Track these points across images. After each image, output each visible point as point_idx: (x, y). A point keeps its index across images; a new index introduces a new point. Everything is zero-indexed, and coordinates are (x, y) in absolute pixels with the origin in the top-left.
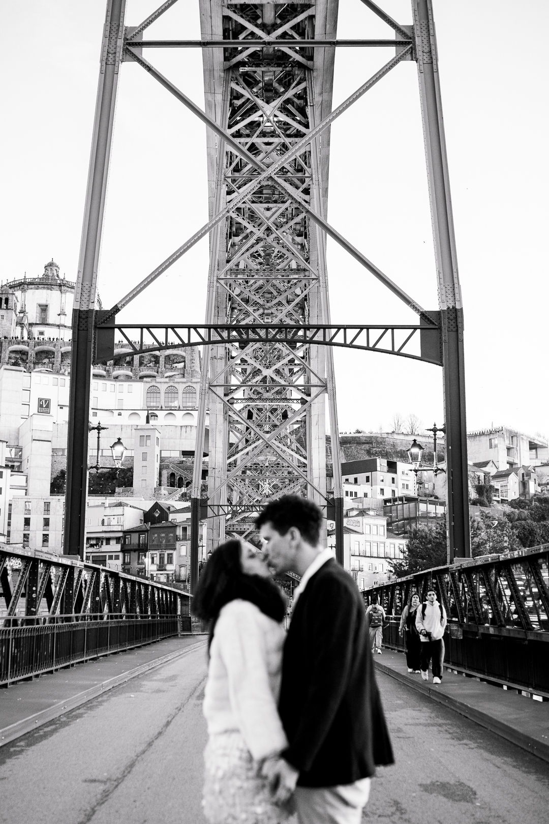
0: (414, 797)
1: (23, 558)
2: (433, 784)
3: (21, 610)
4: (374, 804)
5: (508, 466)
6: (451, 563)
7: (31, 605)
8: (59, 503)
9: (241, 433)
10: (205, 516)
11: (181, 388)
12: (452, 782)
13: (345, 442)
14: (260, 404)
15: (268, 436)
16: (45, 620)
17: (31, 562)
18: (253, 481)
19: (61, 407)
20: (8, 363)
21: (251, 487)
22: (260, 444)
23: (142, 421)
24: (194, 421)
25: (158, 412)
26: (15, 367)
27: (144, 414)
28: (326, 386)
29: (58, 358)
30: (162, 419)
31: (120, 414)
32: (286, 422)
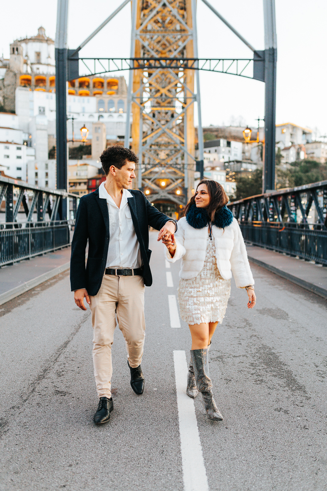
0: (255, 317)
1: (34, 190)
2: (264, 309)
4: (234, 321)
5: (290, 144)
6: (265, 192)
7: (40, 215)
8: (53, 164)
9: (149, 125)
11: (116, 101)
12: (274, 308)
13: (205, 130)
14: (159, 109)
15: (163, 127)
17: (38, 193)
18: (155, 151)
19: (52, 111)
20: (20, 86)
21: (155, 155)
22: (160, 131)
23: (95, 119)
24: (124, 119)
25: (104, 114)
26: (24, 88)
27: (96, 115)
28: (196, 98)
29: (48, 83)
30: (106, 118)
31: (83, 115)
32: (173, 119)
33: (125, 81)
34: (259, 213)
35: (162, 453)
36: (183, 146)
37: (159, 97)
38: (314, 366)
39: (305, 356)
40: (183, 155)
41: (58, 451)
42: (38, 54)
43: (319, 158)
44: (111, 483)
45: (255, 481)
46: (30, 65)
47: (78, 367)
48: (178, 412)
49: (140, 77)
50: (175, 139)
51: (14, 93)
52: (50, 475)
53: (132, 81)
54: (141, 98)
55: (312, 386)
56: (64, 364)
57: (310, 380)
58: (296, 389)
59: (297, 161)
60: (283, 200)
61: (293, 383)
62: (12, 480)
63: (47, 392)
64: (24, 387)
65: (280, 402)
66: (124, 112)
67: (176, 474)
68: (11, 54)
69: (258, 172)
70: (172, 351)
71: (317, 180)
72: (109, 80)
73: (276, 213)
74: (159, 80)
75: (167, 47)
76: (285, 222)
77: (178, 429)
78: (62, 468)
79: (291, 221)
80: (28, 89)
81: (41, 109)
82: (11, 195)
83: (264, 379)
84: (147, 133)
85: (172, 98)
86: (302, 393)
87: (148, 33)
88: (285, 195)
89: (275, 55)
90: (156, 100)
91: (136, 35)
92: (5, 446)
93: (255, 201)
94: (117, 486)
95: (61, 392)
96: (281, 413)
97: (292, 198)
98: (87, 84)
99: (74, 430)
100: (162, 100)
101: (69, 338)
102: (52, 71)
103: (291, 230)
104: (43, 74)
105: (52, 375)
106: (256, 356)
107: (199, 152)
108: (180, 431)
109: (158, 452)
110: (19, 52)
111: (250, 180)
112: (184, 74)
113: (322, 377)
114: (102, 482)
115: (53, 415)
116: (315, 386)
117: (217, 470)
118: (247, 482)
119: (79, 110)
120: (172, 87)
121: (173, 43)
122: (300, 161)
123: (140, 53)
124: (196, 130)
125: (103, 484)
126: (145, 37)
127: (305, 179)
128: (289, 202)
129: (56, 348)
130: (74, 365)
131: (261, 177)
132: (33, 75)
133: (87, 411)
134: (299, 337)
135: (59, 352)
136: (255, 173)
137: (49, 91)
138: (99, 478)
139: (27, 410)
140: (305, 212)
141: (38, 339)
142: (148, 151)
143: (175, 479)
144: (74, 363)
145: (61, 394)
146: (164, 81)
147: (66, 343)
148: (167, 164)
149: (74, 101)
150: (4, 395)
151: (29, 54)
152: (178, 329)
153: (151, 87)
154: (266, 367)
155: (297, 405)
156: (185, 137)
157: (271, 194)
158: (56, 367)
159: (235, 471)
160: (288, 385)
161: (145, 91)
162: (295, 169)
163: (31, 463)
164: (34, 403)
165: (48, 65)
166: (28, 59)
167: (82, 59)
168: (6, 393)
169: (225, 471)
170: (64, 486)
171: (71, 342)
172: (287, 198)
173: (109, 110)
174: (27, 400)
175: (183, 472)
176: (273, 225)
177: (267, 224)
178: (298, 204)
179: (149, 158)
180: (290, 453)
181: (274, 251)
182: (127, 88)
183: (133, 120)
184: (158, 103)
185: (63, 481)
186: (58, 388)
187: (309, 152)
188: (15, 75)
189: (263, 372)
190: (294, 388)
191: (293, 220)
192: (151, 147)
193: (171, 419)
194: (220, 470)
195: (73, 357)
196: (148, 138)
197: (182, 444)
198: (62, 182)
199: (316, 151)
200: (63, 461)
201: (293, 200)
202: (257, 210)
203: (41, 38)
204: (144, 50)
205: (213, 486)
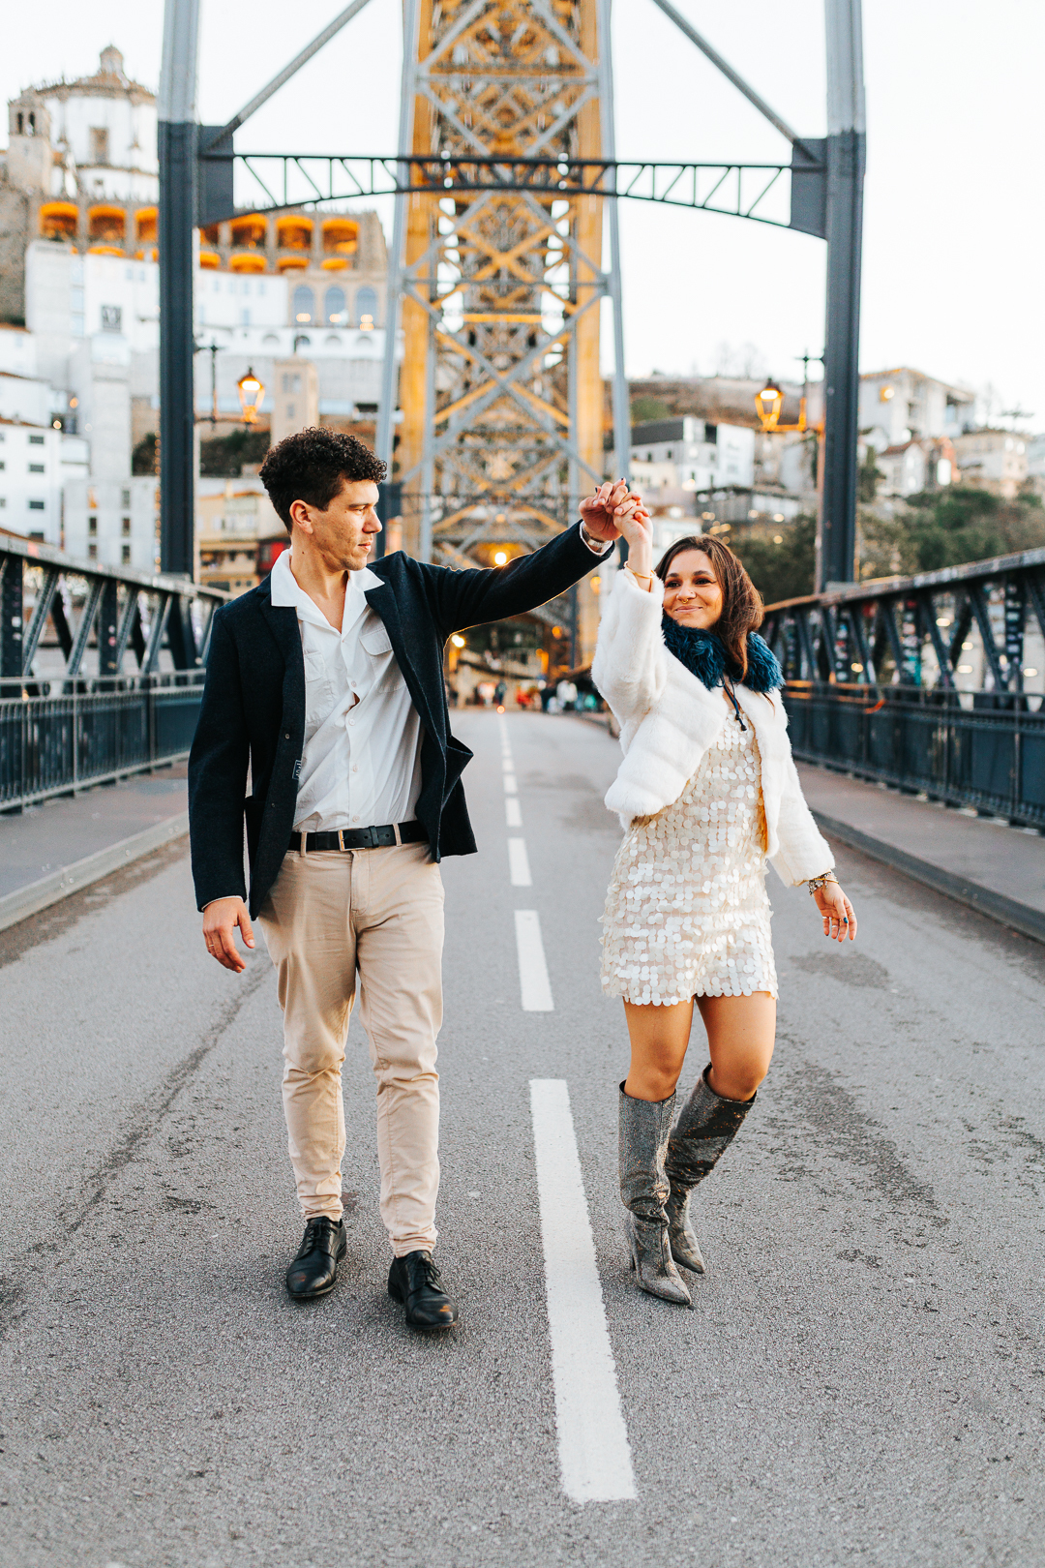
1: (90, 576)
2: (813, 956)
3: (90, 666)
5: (906, 437)
6: (823, 590)
7: (108, 656)
8: (148, 490)
9: (455, 368)
10: (397, 512)
11: (351, 289)
12: (843, 952)
13: (635, 388)
14: (488, 318)
15: (503, 377)
16: (133, 683)
17: (104, 584)
18: (476, 453)
19: (143, 320)
20: (42, 237)
21: (475, 467)
22: (491, 390)
23: (284, 348)
24: (376, 349)
25: (312, 333)
26: (55, 245)
27: (288, 336)
28: (607, 285)
29: (131, 230)
30: (319, 344)
31: (246, 335)
32: (533, 351)
33: (381, 226)
34: (804, 656)
35: (495, 1379)
36: (566, 438)
37: (491, 279)
38: (963, 1129)
39: (934, 1098)
40: (564, 469)
41: (178, 1374)
42: (101, 136)
43: (996, 481)
44: (341, 1464)
45: (772, 1458)
46: (75, 170)
47: (236, 1129)
48: (544, 1261)
49: (428, 215)
50: (539, 416)
51: (20, 259)
52: (157, 1443)
53: (404, 226)
54: (433, 283)
55: (954, 1187)
56: (192, 1118)
57: (948, 1169)
58: (906, 1194)
59: (928, 491)
60: (879, 614)
61: (897, 1178)
62: (41, 1458)
63: (140, 1202)
64: (70, 1188)
65: (856, 1235)
66: (376, 327)
67: (536, 1439)
68: (11, 133)
69: (805, 523)
70: (527, 1082)
71: (989, 552)
72: (328, 223)
73: (858, 655)
74: (490, 227)
75: (518, 120)
76: (886, 685)
77: (543, 1310)
78: (194, 1423)
79: (903, 681)
80: (67, 246)
81: (109, 312)
82: (17, 589)
83: (809, 1164)
84: (449, 396)
85: (531, 285)
86: (923, 1208)
87: (456, 75)
88: (887, 599)
89: (860, 153)
90: (478, 290)
91: (418, 79)
92: (16, 1361)
93: (792, 616)
94: (360, 1474)
95: (185, 1203)
96: (858, 1264)
97: (907, 610)
98: (257, 234)
99: (227, 1314)
100: (498, 288)
101: (204, 1041)
102: (147, 190)
103: (904, 709)
104: (117, 200)
105: (154, 1151)
106: (786, 1098)
107: (615, 458)
108: (551, 1316)
109: (482, 1378)
110: (38, 129)
111: (778, 550)
112: (571, 206)
113: (986, 1160)
114: (315, 1462)
115: (161, 1271)
116: (963, 1187)
117: (661, 1427)
118: (751, 1462)
119: (231, 318)
120: (533, 250)
121: (535, 107)
122: (937, 489)
123: (429, 139)
124: (607, 386)
125: (316, 1469)
126: (447, 87)
127: (951, 547)
128: (898, 622)
129: (167, 1071)
130: (221, 1123)
131: (812, 541)
132: (83, 201)
133: (265, 1257)
134: (920, 1041)
135: (175, 1084)
136: (793, 528)
137: (135, 256)
138: (306, 1451)
139: (81, 1255)
140: (948, 653)
141: (108, 1044)
142: (454, 452)
143: (533, 1453)
144: (221, 1115)
145: (184, 1209)
146: (505, 230)
147: (197, 1057)
148: (513, 496)
149: (217, 288)
150: (9, 1211)
151: (71, 136)
152: (545, 1013)
153: (463, 248)
154: (814, 1129)
155: (907, 1243)
156: (570, 410)
157: (842, 596)
158: (167, 1127)
159: (713, 1431)
160: (881, 1184)
161: (446, 260)
162: (922, 517)
163: (99, 1410)
164: (102, 1235)
165: (132, 170)
166: (68, 150)
167: (244, 157)
168: (15, 1204)
169: (686, 1431)
170: (201, 1474)
171: (210, 1052)
172: (893, 609)
173: (328, 321)
174: (78, 1224)
175: (560, 1434)
176: (846, 692)
177: (827, 689)
178: (925, 626)
179: (457, 477)
180: (880, 1379)
181: (850, 776)
182: (387, 252)
183: (407, 353)
184: (485, 298)
185: (198, 1458)
186: (174, 1189)
187: (966, 461)
188: (26, 201)
189: (804, 1146)
190: (898, 1192)
191: (909, 680)
192: (462, 440)
193: (522, 1283)
194: (670, 1429)
195: (219, 1099)
196: (452, 413)
197: (554, 1355)
198: (177, 549)
199: (987, 460)
200: (197, 1404)
201: (909, 617)
202: (798, 646)
203: (109, 83)
204: (443, 130)
205: (647, 1473)
